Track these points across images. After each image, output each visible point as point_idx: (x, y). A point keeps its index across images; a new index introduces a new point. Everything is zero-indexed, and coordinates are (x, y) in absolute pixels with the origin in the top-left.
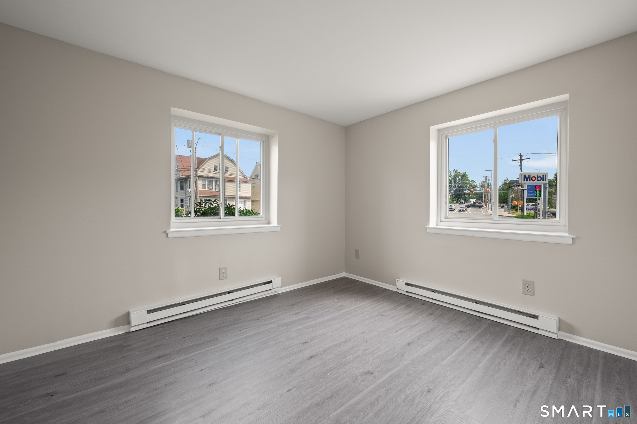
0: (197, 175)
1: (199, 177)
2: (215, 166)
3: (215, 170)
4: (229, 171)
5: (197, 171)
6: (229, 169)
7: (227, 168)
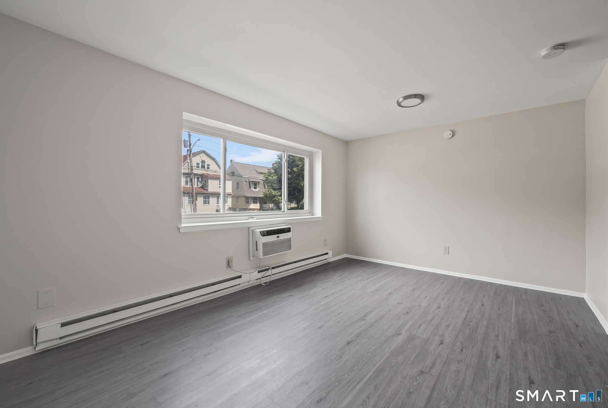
0: (193, 173)
1: (194, 175)
2: (197, 163)
3: (197, 167)
4: (210, 168)
5: (193, 169)
6: (210, 167)
7: (208, 165)
